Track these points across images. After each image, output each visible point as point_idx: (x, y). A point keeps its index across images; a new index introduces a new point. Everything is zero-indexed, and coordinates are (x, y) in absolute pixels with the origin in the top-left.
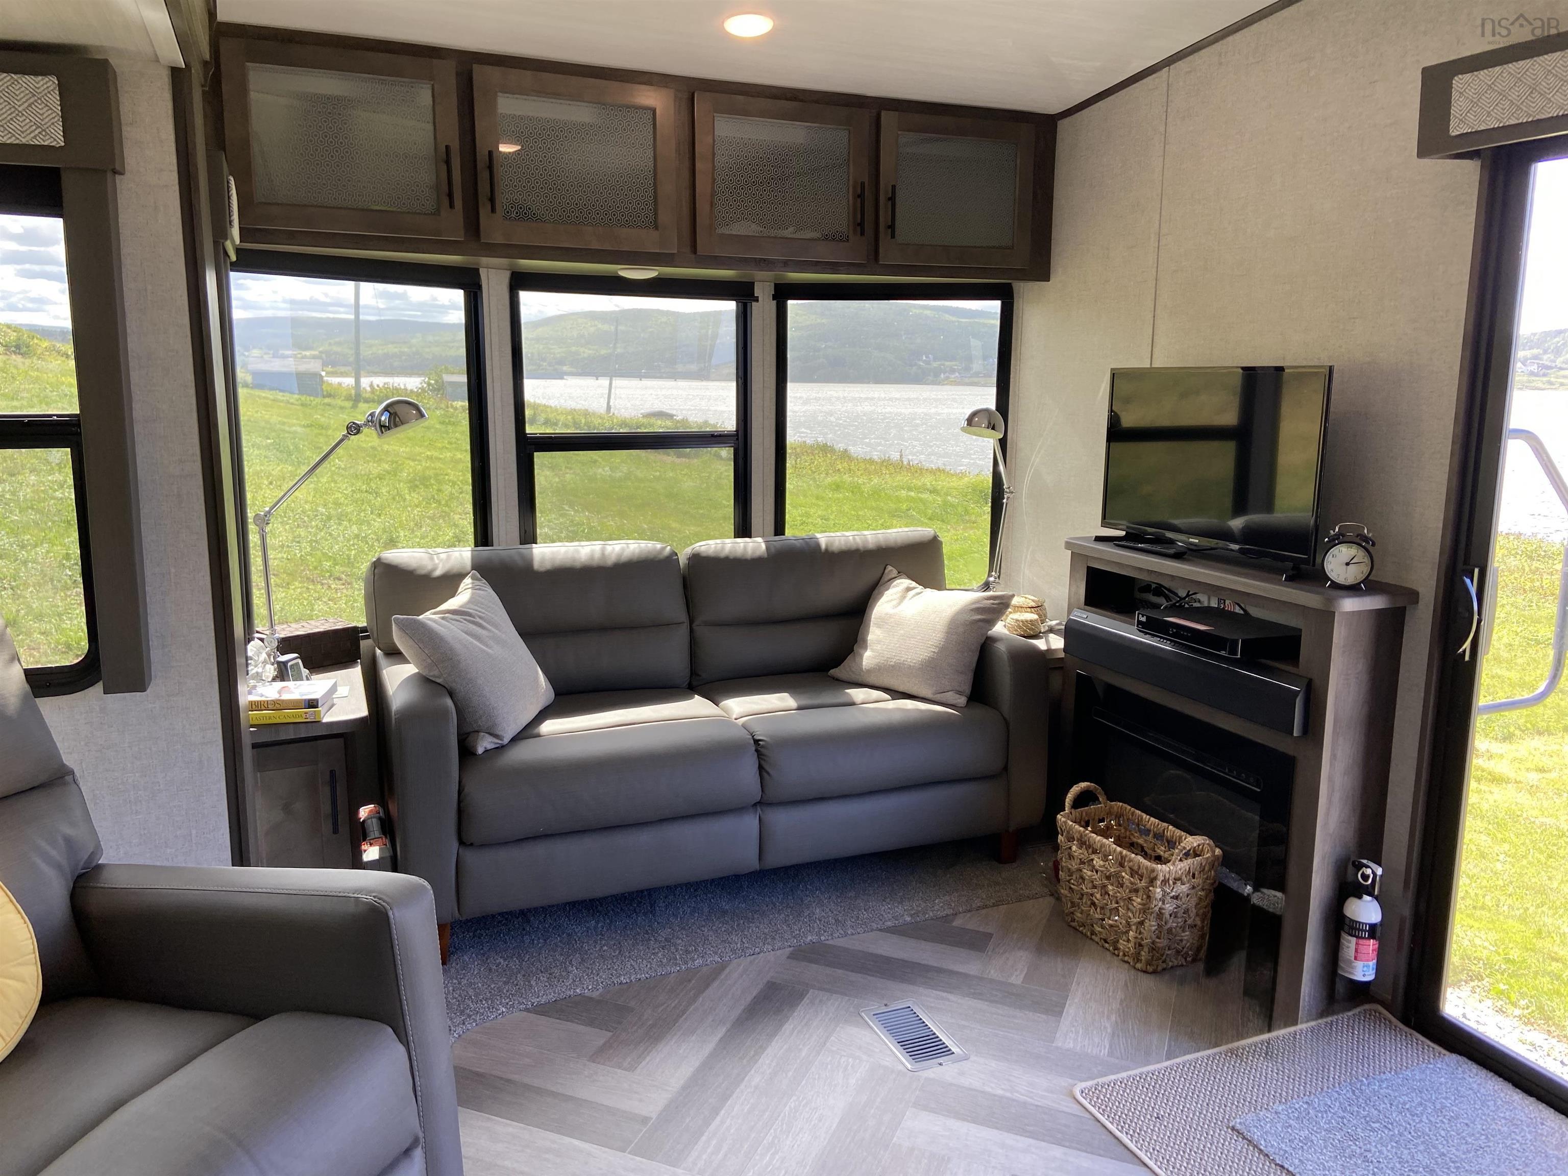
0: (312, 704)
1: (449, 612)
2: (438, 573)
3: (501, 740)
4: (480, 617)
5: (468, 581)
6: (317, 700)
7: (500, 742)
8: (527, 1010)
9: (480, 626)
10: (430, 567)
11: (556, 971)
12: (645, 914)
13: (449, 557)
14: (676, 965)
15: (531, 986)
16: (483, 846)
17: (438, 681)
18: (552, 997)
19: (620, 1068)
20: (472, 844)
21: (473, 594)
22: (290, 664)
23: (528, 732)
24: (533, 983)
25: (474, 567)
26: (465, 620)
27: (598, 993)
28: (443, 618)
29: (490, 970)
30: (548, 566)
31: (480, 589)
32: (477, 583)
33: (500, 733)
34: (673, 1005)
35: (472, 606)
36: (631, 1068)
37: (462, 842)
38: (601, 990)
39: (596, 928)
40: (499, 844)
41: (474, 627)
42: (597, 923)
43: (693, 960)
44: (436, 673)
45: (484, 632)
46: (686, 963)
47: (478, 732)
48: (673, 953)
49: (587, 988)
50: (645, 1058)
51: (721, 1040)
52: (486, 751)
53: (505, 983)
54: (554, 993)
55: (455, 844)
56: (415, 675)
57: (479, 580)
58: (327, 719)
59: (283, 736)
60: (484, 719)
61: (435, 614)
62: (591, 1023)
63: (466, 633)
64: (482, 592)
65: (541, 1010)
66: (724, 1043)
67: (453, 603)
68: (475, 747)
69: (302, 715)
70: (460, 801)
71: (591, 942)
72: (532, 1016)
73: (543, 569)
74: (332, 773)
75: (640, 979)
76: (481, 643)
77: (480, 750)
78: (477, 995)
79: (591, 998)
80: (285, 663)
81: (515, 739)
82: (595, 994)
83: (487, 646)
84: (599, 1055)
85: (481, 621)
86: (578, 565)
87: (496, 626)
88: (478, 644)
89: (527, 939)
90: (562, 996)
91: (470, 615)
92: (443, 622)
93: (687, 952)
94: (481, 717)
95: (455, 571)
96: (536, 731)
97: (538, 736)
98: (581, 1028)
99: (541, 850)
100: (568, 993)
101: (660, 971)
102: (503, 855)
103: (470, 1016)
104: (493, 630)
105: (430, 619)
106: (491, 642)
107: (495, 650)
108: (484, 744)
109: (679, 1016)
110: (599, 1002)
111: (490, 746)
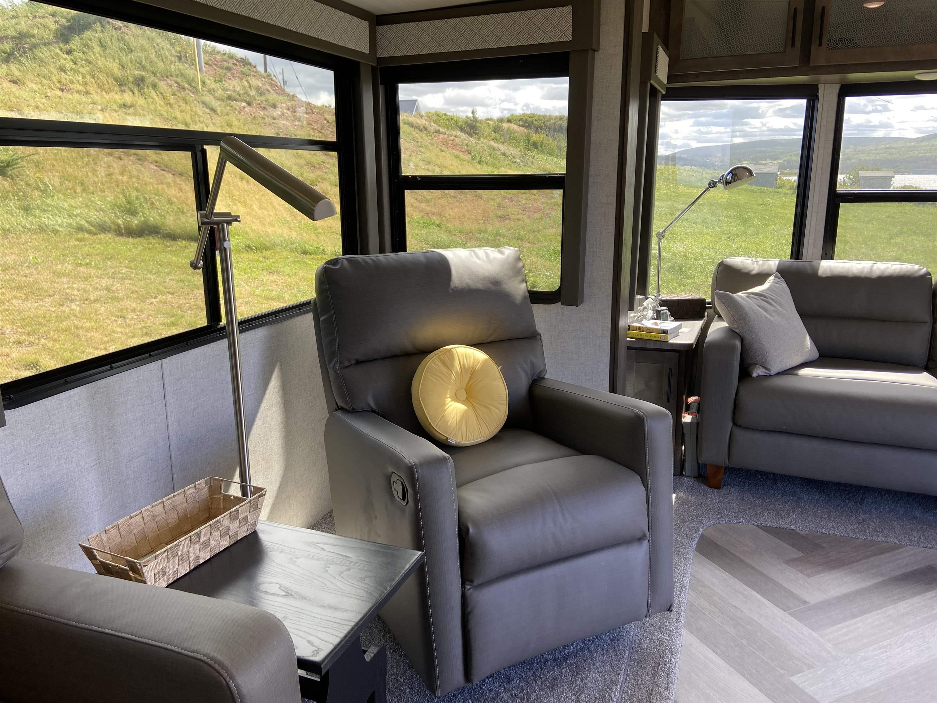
0: (665, 332)
1: (752, 293)
2: (754, 272)
3: (770, 371)
4: (771, 299)
5: (772, 278)
6: (667, 331)
7: (768, 372)
8: (757, 526)
9: (770, 304)
10: (751, 268)
11: (782, 513)
12: (855, 503)
13: (763, 264)
14: (864, 535)
15: (764, 515)
16: (746, 428)
17: (737, 331)
18: (775, 524)
19: (801, 573)
20: (740, 426)
21: (771, 285)
22: (662, 312)
23: (791, 371)
24: (766, 514)
25: (779, 270)
26: (761, 299)
27: (805, 533)
28: (747, 297)
29: (743, 500)
30: (828, 274)
31: (777, 283)
32: (778, 280)
33: (769, 367)
34: (852, 555)
35: (768, 292)
36: (808, 576)
37: (735, 423)
38: (808, 532)
39: (818, 499)
40: (758, 430)
41: (765, 304)
42: (820, 497)
43: (878, 536)
44: (736, 326)
45: (773, 308)
46: (872, 536)
47: (756, 364)
48: (865, 528)
49: (799, 527)
50: (820, 574)
51: (876, 584)
52: (759, 376)
53: (749, 508)
54: (777, 523)
55: (730, 424)
56: (726, 327)
57: (779, 278)
58: (671, 341)
59: (648, 346)
60: (760, 357)
61: (744, 294)
62: (794, 546)
63: (759, 306)
64: (777, 285)
65: (766, 529)
66: (877, 586)
67: (757, 289)
68: (752, 372)
69: (659, 337)
70: (735, 400)
71: (811, 506)
72: (760, 531)
73: (824, 276)
74: (670, 370)
75: (836, 535)
76: (767, 313)
77: (755, 375)
78: (731, 509)
79: (799, 534)
80: (659, 311)
81: (779, 374)
82: (803, 533)
83: (770, 315)
84: (791, 562)
85: (771, 301)
86: (850, 275)
87: (781, 305)
88: (765, 313)
89: (772, 492)
90: (781, 526)
91: (765, 297)
92: (747, 299)
93: (875, 530)
94: (758, 356)
95: (765, 272)
96: (796, 372)
97: (797, 375)
98: (786, 546)
99: (782, 440)
100: (786, 526)
101: (851, 534)
102: (758, 437)
103: (722, 517)
104: (778, 307)
105: (741, 297)
106: (774, 314)
107: (776, 319)
108: (758, 372)
109: (853, 562)
110: (803, 537)
111: (761, 374)
